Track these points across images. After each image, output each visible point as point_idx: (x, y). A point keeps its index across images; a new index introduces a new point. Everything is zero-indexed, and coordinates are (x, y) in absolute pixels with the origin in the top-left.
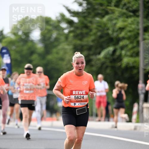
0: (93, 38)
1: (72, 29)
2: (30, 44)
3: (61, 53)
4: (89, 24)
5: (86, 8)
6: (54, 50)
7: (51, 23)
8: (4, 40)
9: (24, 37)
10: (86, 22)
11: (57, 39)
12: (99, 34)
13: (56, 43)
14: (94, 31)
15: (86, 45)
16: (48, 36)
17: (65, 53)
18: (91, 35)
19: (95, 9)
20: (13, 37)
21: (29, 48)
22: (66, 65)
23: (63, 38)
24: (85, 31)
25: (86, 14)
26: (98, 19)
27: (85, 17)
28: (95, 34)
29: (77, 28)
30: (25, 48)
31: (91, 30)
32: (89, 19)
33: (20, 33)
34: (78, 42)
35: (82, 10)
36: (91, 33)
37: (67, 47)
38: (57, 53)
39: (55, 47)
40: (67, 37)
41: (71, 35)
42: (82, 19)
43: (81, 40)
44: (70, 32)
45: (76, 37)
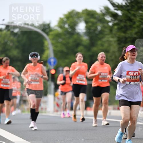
0: (136, 30)
1: (116, 22)
2: (75, 36)
3: (106, 45)
4: (132, 17)
5: (129, 1)
6: (99, 42)
7: (96, 16)
8: (51, 33)
9: (70, 30)
10: (129, 15)
11: (101, 32)
12: (142, 26)
13: (101, 36)
14: (137, 24)
15: (129, 37)
16: (93, 28)
17: (110, 45)
18: (134, 28)
19: (138, 3)
20: (59, 30)
21: (75, 41)
22: (111, 56)
23: (107, 31)
24: (128, 23)
25: (129, 8)
26: (141, 12)
27: (128, 10)
28: (138, 27)
29: (121, 21)
30: (71, 40)
31: (134, 23)
32: (133, 12)
33: (66, 26)
34: (123, 34)
35: (126, 3)
36: (135, 26)
37: (111, 39)
38: (102, 45)
39: (100, 39)
40: (111, 29)
41: (116, 27)
42: (126, 12)
43: (125, 32)
44: (114, 25)
45: (120, 29)
